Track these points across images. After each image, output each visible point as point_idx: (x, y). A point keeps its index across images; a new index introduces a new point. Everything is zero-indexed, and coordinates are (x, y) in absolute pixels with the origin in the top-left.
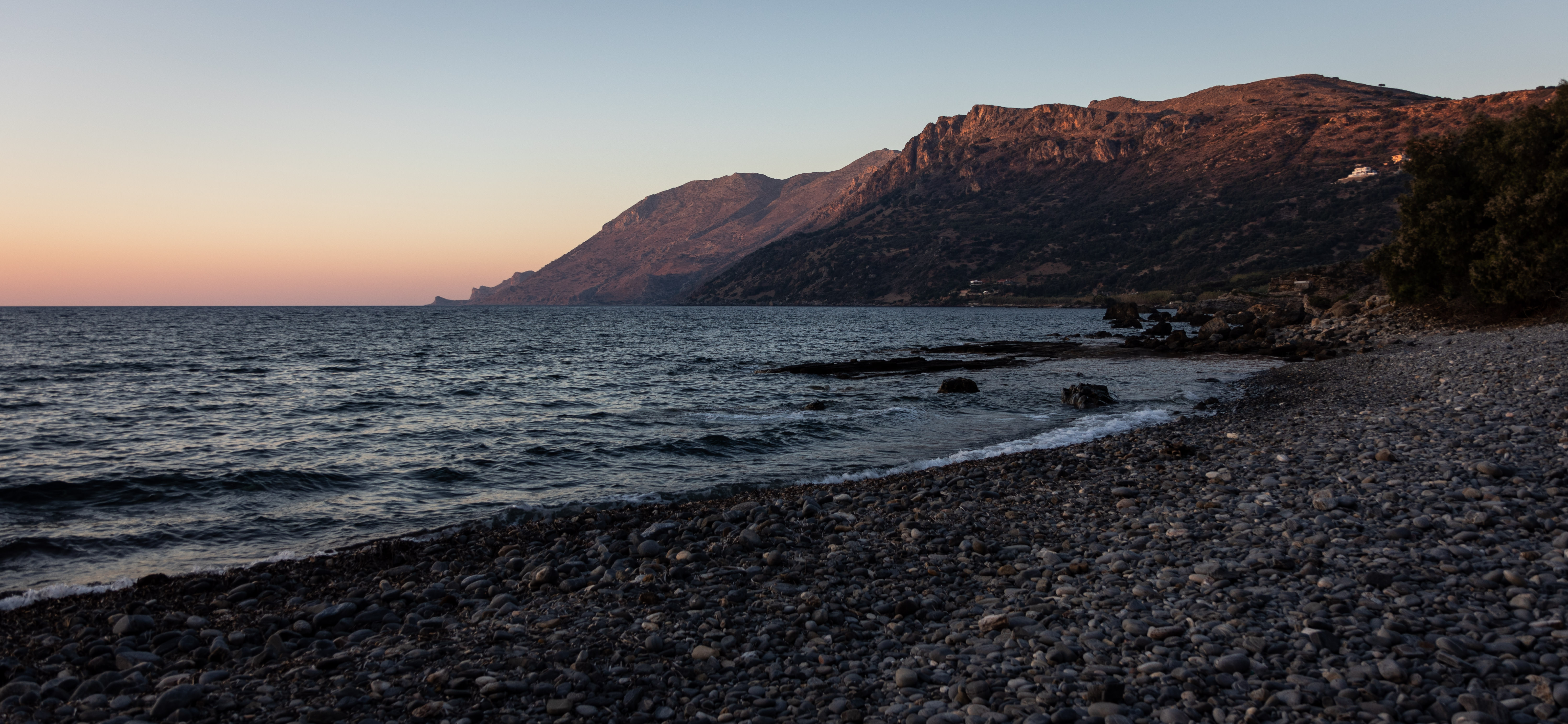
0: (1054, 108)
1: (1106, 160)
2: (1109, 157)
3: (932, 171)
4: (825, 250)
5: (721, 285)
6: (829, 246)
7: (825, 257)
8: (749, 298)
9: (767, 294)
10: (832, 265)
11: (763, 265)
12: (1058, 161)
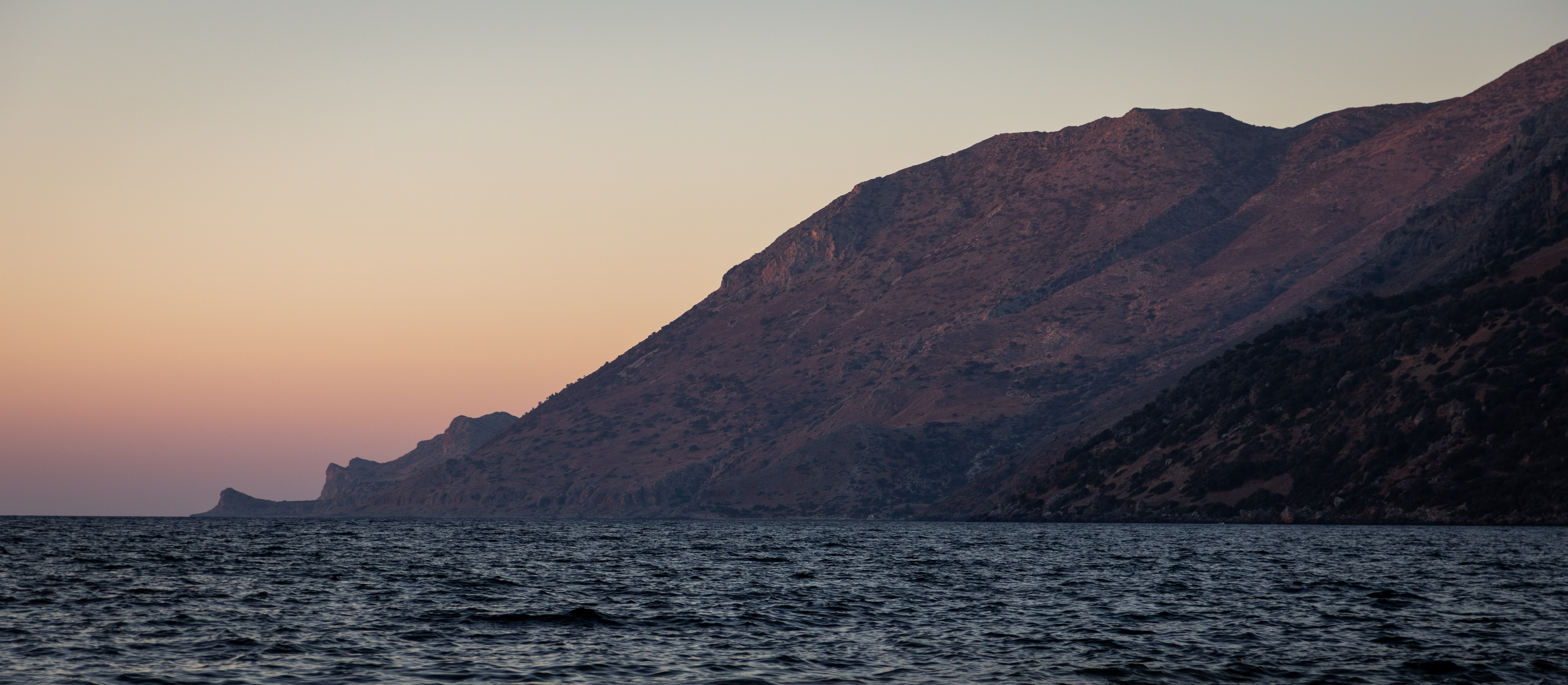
4: (1453, 350)
5: (1116, 460)
6: (1465, 335)
7: (1454, 370)
8: (1212, 498)
9: (1266, 485)
10: (1480, 397)
11: (1252, 397)
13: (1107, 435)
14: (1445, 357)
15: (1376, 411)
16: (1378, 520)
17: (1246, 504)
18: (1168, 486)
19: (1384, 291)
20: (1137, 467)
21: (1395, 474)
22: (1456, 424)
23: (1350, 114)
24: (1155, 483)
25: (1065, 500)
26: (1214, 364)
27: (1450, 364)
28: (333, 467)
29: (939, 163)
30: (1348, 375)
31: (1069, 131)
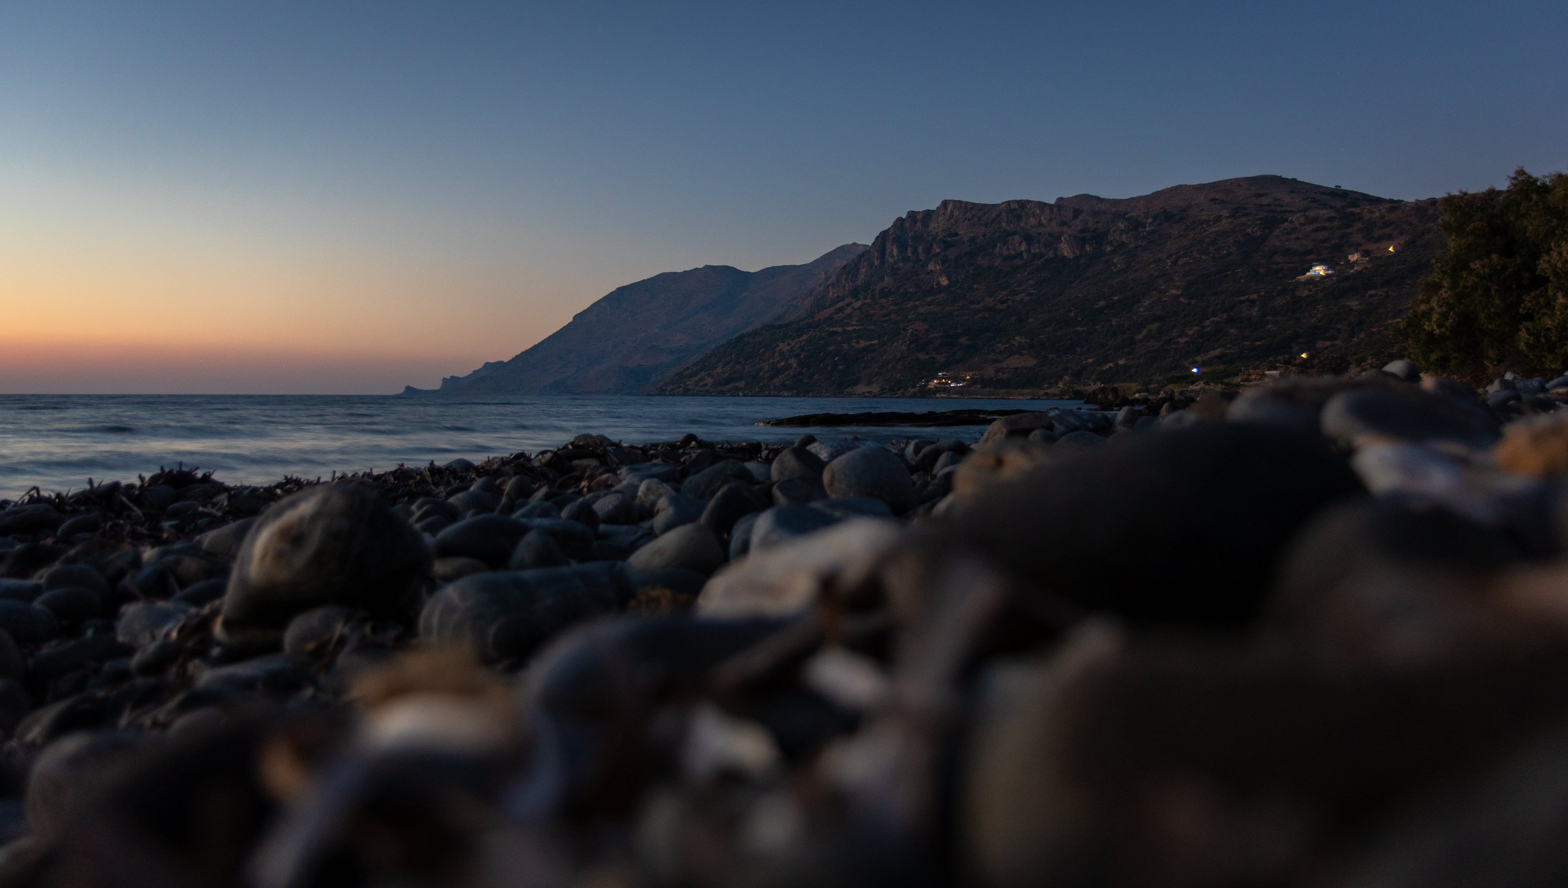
0: (1022, 204)
1: (1071, 256)
2: (1074, 253)
3: (901, 264)
4: (795, 341)
5: (691, 376)
6: (799, 337)
7: (795, 348)
8: (719, 388)
9: (736, 384)
10: (802, 356)
11: (733, 356)
12: (1025, 255)
13: (688, 368)
14: (793, 344)
15: (771, 361)
16: (769, 396)
17: (729, 391)
18: (706, 384)
19: (778, 323)
20: (697, 378)
21: (775, 381)
22: (794, 365)
23: (773, 268)
24: (702, 384)
25: (673, 389)
26: (722, 346)
27: (794, 346)
30: (763, 350)
31: (686, 271)
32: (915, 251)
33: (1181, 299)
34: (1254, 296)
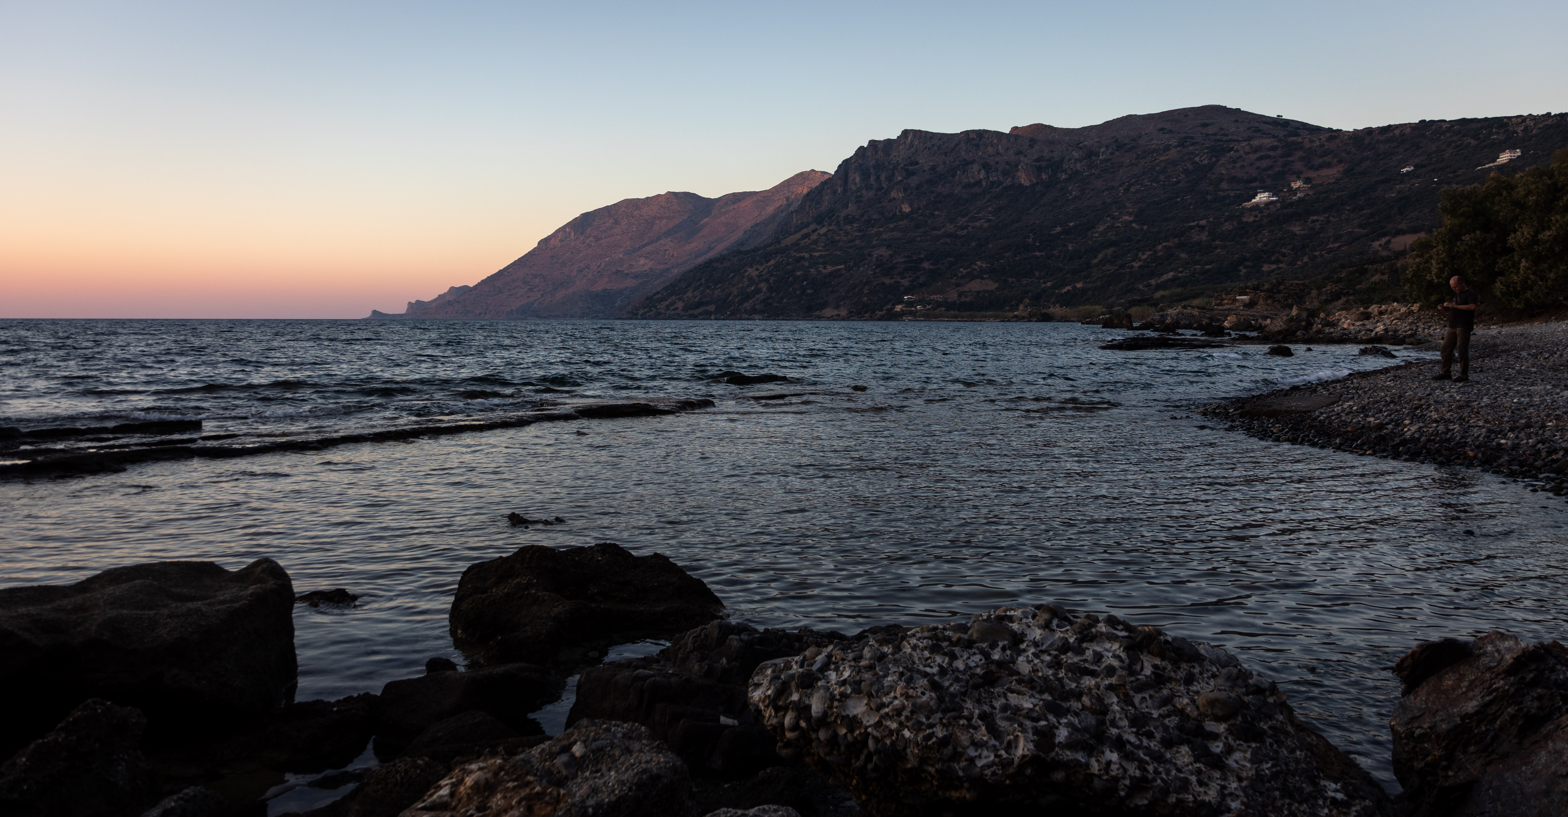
0: (980, 134)
1: (1027, 184)
2: (1030, 180)
3: (864, 192)
4: (764, 267)
5: (661, 300)
6: (767, 262)
7: (764, 273)
8: (690, 312)
9: (707, 308)
10: (771, 281)
11: (703, 281)
12: (984, 184)
13: (658, 293)
14: (761, 269)
15: (740, 285)
16: (740, 319)
17: (700, 314)
18: (677, 308)
19: (743, 249)
20: (667, 303)
21: (746, 305)
22: (764, 289)
23: (734, 194)
24: (673, 308)
25: (645, 313)
26: (691, 271)
27: (762, 271)
28: (410, 303)
29: (607, 208)
30: (732, 274)
31: (647, 198)
32: (878, 178)
33: (1134, 225)
34: (1203, 222)
